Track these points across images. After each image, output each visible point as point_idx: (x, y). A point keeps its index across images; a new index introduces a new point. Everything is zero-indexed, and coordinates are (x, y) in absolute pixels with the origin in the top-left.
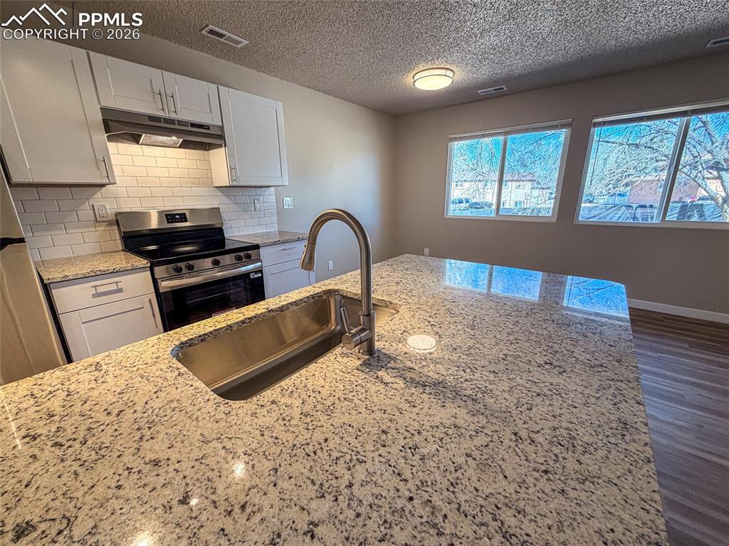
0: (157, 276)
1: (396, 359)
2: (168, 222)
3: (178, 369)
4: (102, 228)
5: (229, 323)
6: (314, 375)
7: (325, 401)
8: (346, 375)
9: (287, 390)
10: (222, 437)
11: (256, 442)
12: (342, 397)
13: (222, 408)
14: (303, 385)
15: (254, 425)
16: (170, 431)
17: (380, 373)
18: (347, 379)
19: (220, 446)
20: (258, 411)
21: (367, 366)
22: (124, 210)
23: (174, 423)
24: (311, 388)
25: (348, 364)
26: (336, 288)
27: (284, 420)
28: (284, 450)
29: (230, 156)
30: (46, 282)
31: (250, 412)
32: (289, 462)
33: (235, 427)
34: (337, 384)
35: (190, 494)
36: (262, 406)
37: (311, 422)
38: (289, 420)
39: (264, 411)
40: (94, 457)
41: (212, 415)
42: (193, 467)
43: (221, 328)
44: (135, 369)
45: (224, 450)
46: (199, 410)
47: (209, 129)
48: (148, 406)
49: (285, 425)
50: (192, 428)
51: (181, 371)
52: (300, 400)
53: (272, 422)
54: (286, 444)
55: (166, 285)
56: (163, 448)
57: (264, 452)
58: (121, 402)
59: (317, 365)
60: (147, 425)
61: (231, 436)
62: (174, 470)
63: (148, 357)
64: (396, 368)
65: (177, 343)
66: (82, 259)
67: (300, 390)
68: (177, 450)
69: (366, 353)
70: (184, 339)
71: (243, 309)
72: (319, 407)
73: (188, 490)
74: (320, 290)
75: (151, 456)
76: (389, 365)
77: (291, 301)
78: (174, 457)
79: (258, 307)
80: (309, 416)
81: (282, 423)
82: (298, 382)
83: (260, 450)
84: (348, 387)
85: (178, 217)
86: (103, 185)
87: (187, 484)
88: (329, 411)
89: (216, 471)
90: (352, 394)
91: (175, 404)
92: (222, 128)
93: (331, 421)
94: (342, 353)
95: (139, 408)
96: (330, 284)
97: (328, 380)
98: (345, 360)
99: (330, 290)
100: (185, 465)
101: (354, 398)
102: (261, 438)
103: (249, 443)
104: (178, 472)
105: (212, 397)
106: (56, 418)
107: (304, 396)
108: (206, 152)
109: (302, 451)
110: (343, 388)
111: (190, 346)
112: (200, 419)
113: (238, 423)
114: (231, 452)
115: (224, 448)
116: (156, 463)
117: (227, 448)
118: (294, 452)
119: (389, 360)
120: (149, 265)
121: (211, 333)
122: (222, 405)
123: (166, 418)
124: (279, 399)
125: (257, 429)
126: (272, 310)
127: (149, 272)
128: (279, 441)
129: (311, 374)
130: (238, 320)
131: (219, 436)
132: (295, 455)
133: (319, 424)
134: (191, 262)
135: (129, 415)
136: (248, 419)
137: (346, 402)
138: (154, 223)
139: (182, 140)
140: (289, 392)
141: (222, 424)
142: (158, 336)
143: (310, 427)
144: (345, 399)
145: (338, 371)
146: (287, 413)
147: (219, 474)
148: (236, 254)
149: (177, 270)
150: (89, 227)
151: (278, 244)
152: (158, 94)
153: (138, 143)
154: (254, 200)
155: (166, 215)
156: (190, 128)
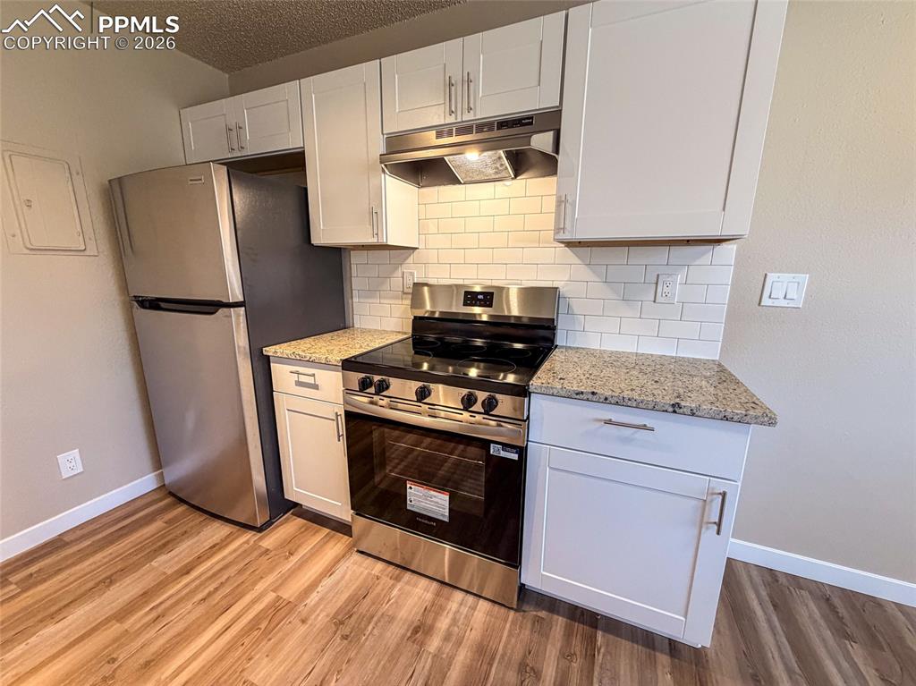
2: (465, 304)
29: (562, 173)
30: (264, 353)
47: (532, 123)
85: (480, 297)
120: (341, 364)
127: (341, 375)
148: (465, 391)
149: (364, 385)
150: (397, 298)
151: (588, 400)
152: (451, 85)
153: (461, 183)
154: (658, 275)
155: (467, 293)
156: (496, 133)
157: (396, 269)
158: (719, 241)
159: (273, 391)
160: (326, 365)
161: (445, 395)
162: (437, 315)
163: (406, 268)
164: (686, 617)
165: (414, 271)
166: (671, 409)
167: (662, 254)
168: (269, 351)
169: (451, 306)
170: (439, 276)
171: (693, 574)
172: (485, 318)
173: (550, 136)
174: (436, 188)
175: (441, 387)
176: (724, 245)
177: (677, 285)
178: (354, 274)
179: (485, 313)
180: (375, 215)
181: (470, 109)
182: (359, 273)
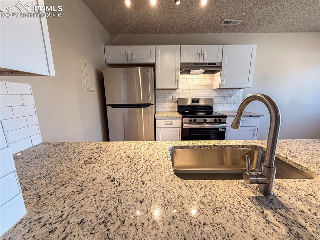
0: (183, 122)
1: (290, 210)
2: (193, 103)
3: (168, 155)
4: (173, 103)
5: (194, 145)
6: (218, 186)
7: (217, 203)
8: (239, 197)
9: (200, 185)
10: (165, 188)
11: (174, 199)
12: (228, 208)
13: (172, 177)
14: (210, 187)
15: (178, 191)
16: (153, 175)
17: (266, 211)
18: (238, 200)
19: (162, 191)
20: (183, 187)
21: (259, 201)
22: (180, 98)
23: (155, 173)
24: (213, 191)
25: (244, 192)
26: (261, 146)
27: (191, 198)
28: (182, 212)
29: (222, 75)
30: (156, 117)
31: (180, 185)
32: (181, 219)
33: (171, 187)
34: (230, 199)
35: (144, 201)
36: (186, 185)
37: (203, 208)
38: (193, 200)
39: (186, 188)
40: (134, 171)
41: (167, 177)
42: (151, 192)
43: (190, 146)
44: (158, 149)
45: (162, 194)
46: (165, 173)
47: (215, 65)
48: (153, 163)
49: (190, 201)
50: (159, 178)
51: (168, 156)
52: (204, 194)
53: (185, 195)
54: (185, 210)
55: (185, 125)
56: (148, 179)
57: (175, 206)
58: (148, 158)
59: (224, 182)
60: (149, 169)
61: (168, 190)
62: (146, 189)
63: (163, 147)
64: (285, 217)
65: (173, 146)
66: (166, 112)
67: (206, 189)
68: (151, 183)
69: (262, 193)
70: (176, 145)
71: (203, 141)
72: (212, 204)
73: (145, 199)
74: (249, 144)
75: (144, 180)
76: (279, 210)
77: (228, 144)
78: (149, 185)
79: (210, 142)
80: (203, 205)
81: (189, 199)
82: (208, 184)
83: (173, 204)
84: (236, 205)
85: (196, 101)
86: (176, 89)
87: (145, 197)
88: (216, 210)
89: (155, 199)
90: (236, 210)
91: (159, 167)
92: (221, 63)
93: (213, 216)
94: (244, 184)
95: (151, 162)
96: (258, 142)
97: (225, 193)
98: (243, 188)
99: (256, 146)
100: (149, 190)
101: (236, 214)
102: (177, 199)
103: (171, 198)
104: (146, 190)
105: (171, 171)
106: (135, 155)
107: (207, 193)
108: (213, 75)
109: (190, 219)
110: (232, 203)
111: (177, 149)
112: (163, 176)
113: (173, 187)
114: (164, 196)
115: (163, 193)
116: (144, 183)
117: (164, 194)
118: (186, 217)
119: (281, 207)
120: (182, 117)
121: (186, 146)
122: (172, 176)
123: (155, 170)
124: (194, 187)
125: (178, 194)
126: (216, 146)
127: (181, 120)
128: (183, 206)
129: (217, 185)
130: (199, 145)
131: (164, 187)
132: (185, 219)
133: (206, 213)
134: (196, 119)
135: (147, 163)
136: (177, 187)
137: (229, 213)
138: (189, 103)
139: (204, 71)
140: (201, 186)
141: (168, 183)
142: (169, 141)
143: (201, 211)
144: (229, 210)
145: (234, 192)
146: (195, 196)
147: (155, 201)
152: (199, 54)
154: (231, 95)
156: (208, 66)
157: (170, 95)
158: (240, 88)
159: (156, 128)
160: (177, 118)
163: (173, 95)
175: (208, 118)
176: (241, 89)
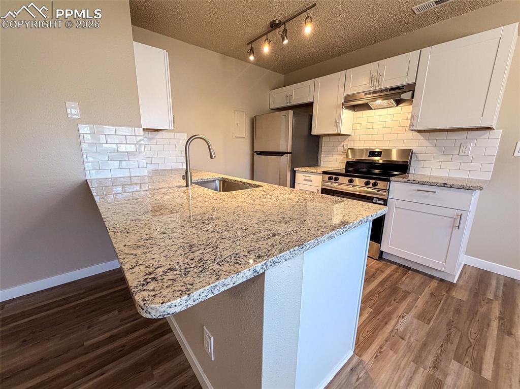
2: (369, 156)
29: (415, 106)
47: (403, 89)
85: (377, 153)
120: (322, 173)
134: (339, 177)
148: (366, 180)
149: (330, 178)
150: (340, 155)
151: (412, 183)
152: (372, 77)
153: (372, 109)
155: (370, 152)
156: (389, 93)
157: (341, 143)
159: (295, 183)
160: (317, 173)
161: (359, 182)
162: (354, 160)
163: (345, 143)
164: (445, 263)
165: (348, 144)
166: (443, 185)
167: (463, 135)
168: (296, 169)
169: (362, 156)
170: (358, 146)
171: (448, 248)
172: (381, 161)
173: (411, 93)
174: (361, 112)
175: (357, 179)
177: (470, 148)
178: (323, 145)
179: (380, 159)
180: (337, 124)
181: (379, 85)
182: (325, 145)
